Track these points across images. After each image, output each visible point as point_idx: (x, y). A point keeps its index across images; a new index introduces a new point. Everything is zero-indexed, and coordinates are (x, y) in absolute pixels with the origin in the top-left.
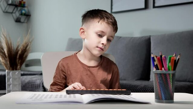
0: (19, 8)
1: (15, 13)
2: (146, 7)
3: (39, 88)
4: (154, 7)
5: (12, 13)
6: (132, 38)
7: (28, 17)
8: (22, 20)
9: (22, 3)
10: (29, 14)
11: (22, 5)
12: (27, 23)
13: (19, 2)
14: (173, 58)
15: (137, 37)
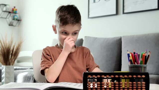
0: (12, 14)
1: (9, 18)
2: (117, 13)
3: (30, 81)
4: (124, 13)
5: (6, 18)
6: (106, 38)
7: (19, 21)
8: (14, 24)
9: (15, 10)
10: (20, 19)
11: (15, 12)
12: (18, 26)
13: (12, 10)
14: (144, 54)
15: (110, 38)
